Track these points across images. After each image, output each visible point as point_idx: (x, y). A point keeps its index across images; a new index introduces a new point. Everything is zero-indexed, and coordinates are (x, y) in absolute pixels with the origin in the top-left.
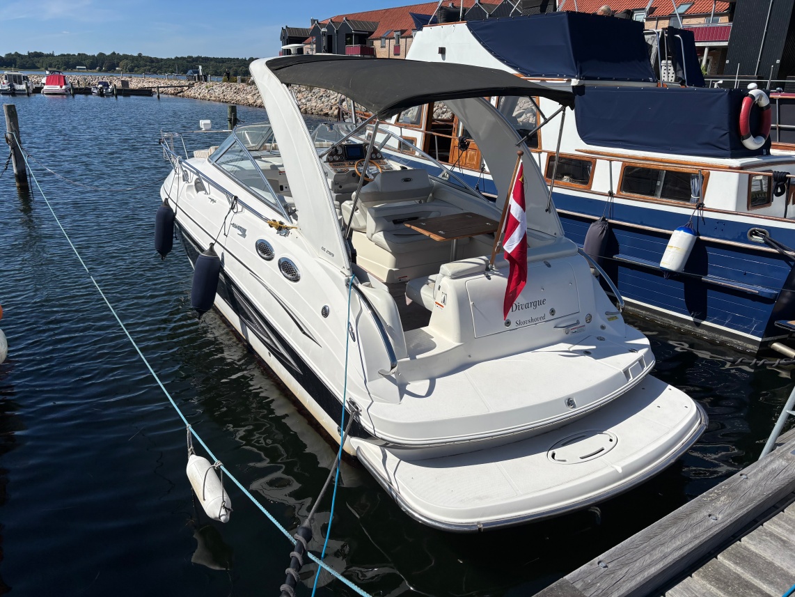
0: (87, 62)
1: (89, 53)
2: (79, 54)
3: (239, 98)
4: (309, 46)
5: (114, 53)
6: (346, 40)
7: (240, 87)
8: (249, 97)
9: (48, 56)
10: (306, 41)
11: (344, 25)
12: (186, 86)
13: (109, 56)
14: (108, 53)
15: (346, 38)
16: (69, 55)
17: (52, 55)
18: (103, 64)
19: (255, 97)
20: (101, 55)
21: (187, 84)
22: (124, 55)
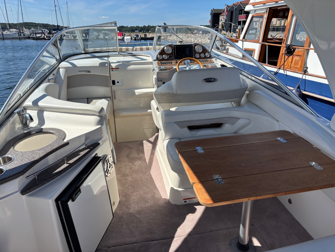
0: (139, 29)
1: (140, 26)
2: (137, 26)
3: (188, 40)
4: (222, 17)
5: (149, 25)
6: (239, 13)
7: (189, 35)
8: (192, 39)
9: (126, 27)
10: (222, 15)
11: (239, 5)
12: (169, 36)
13: (147, 27)
14: (147, 25)
15: (240, 11)
16: (133, 27)
17: (127, 27)
18: (144, 30)
19: (195, 39)
20: (144, 26)
21: (169, 35)
22: (152, 26)
